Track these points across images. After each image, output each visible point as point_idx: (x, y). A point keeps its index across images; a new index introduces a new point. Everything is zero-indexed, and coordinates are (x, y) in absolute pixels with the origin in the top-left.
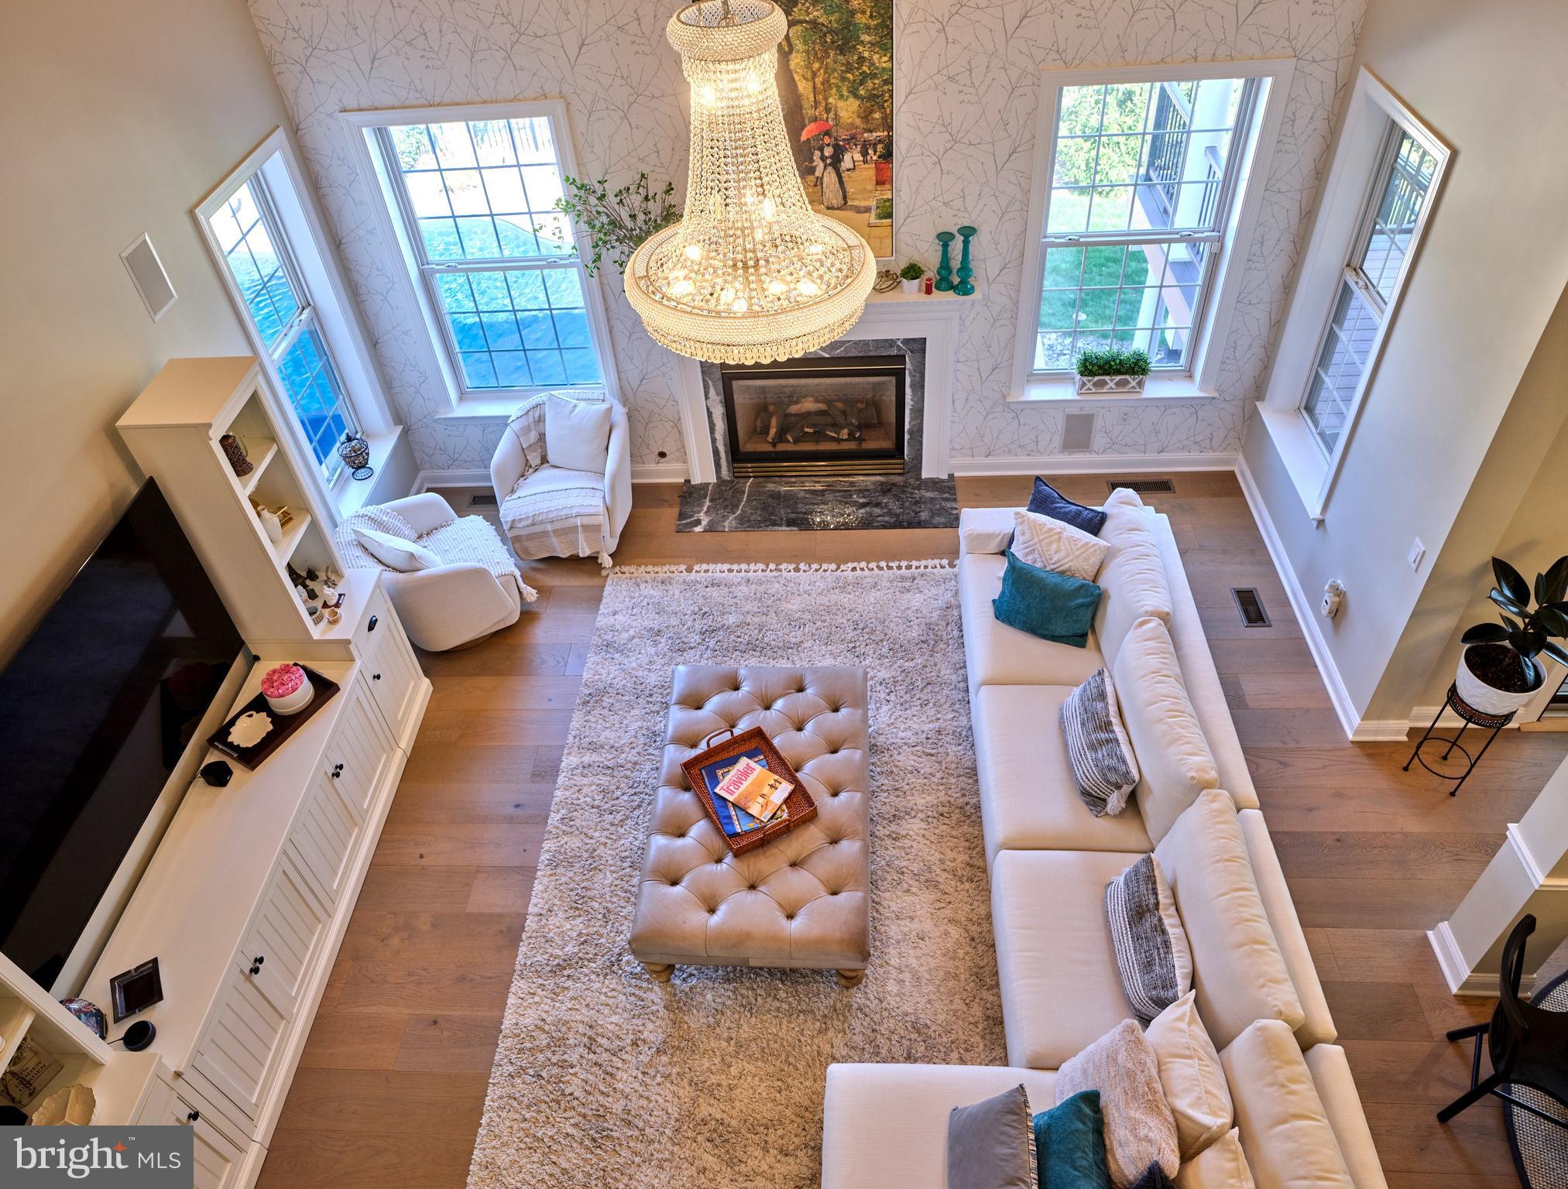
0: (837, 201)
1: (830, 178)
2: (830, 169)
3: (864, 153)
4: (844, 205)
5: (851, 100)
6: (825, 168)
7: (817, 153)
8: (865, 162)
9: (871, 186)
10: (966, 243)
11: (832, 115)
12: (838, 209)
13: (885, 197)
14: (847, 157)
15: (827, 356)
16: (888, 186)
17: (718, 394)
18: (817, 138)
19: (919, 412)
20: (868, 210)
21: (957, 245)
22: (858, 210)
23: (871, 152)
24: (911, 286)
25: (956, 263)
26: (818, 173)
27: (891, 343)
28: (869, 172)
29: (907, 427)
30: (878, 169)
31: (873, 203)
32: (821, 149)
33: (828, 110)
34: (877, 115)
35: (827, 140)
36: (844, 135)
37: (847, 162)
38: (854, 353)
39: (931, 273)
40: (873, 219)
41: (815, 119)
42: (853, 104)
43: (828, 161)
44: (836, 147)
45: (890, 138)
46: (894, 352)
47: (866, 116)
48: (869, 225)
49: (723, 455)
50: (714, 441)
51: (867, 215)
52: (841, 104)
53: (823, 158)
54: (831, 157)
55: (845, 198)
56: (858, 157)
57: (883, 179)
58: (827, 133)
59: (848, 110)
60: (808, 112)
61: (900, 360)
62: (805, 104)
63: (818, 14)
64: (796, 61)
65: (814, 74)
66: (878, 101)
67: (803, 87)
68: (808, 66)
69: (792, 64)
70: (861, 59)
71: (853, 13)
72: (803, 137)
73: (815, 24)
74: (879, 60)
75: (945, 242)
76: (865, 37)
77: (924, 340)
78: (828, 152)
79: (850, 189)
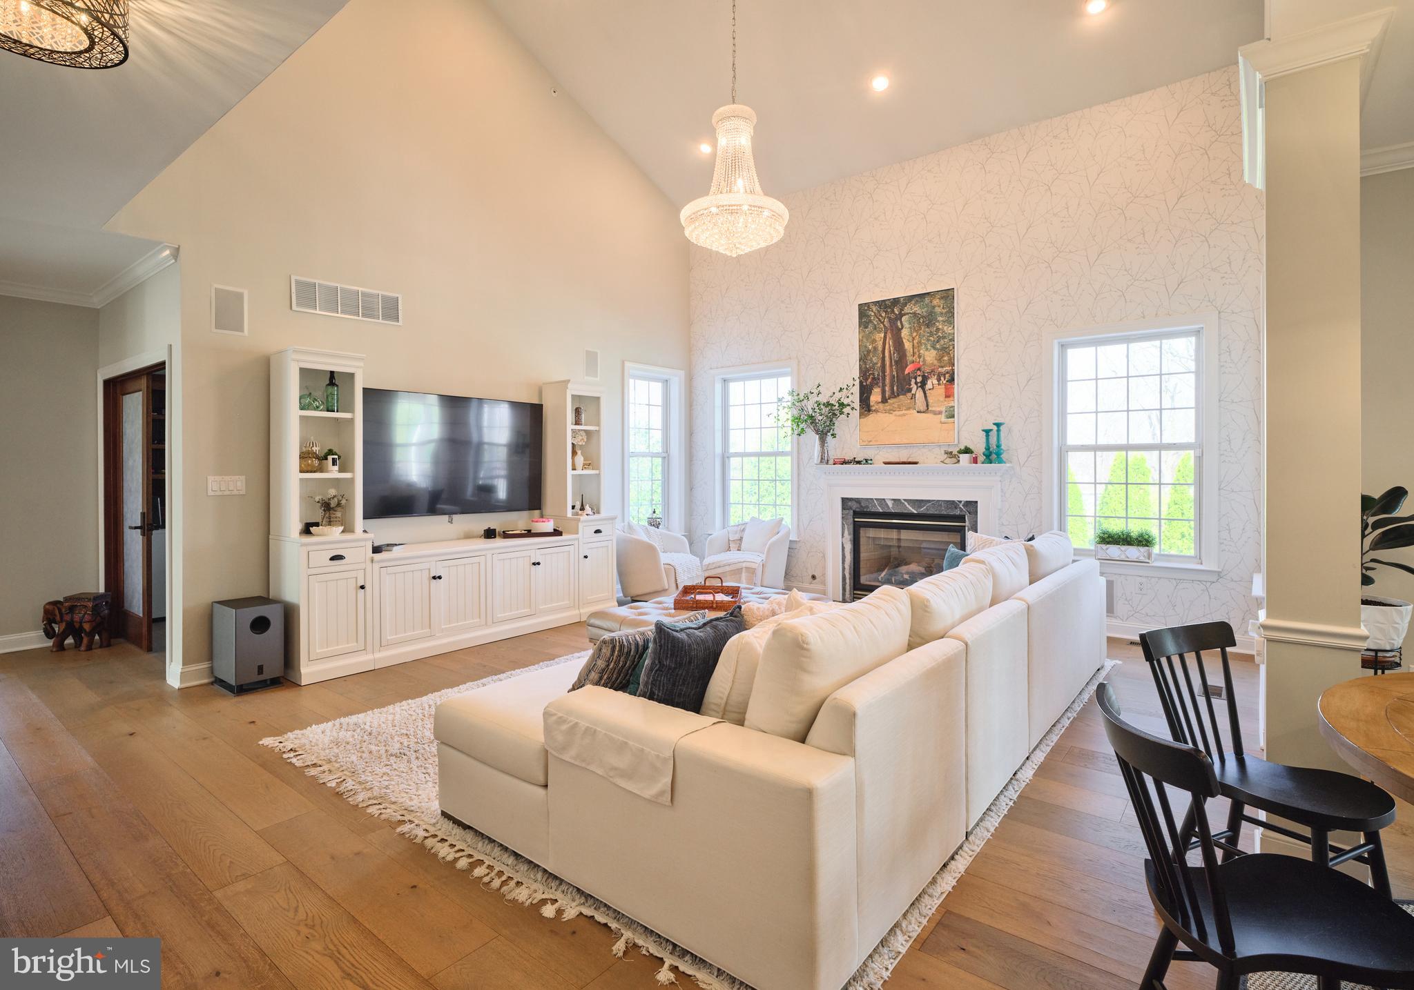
0: (923, 408)
1: (920, 394)
2: (920, 389)
3: (939, 380)
4: (927, 410)
5: (932, 351)
6: (917, 388)
7: (913, 381)
8: (939, 384)
9: (942, 398)
10: (998, 431)
11: (921, 359)
12: (924, 412)
13: (950, 405)
14: (929, 382)
15: (915, 512)
16: (951, 399)
17: (849, 534)
18: (914, 372)
20: (940, 413)
21: (993, 435)
22: (935, 413)
23: (942, 378)
24: (965, 458)
25: (993, 446)
26: (913, 392)
27: (953, 504)
28: (940, 390)
30: (946, 389)
31: (943, 409)
32: (916, 378)
33: (920, 357)
34: (946, 358)
35: (919, 373)
36: (927, 370)
37: (929, 385)
38: (932, 511)
40: (943, 419)
41: (913, 362)
42: (934, 352)
43: (919, 385)
44: (924, 376)
45: (953, 370)
46: (958, 512)
47: (940, 359)
48: (941, 423)
49: (848, 581)
50: (844, 569)
51: (940, 416)
52: (927, 353)
53: (916, 383)
54: (921, 382)
55: (927, 406)
56: (935, 382)
57: (949, 395)
58: (919, 369)
59: (930, 356)
60: (910, 358)
61: (961, 518)
62: (908, 354)
63: (917, 309)
64: (905, 333)
65: (914, 339)
66: (946, 351)
67: (908, 345)
68: (911, 335)
69: (903, 335)
70: (938, 329)
71: (934, 307)
72: (906, 372)
73: (915, 314)
74: (947, 329)
75: (987, 432)
76: (940, 319)
77: (976, 503)
78: (919, 379)
79: (930, 401)
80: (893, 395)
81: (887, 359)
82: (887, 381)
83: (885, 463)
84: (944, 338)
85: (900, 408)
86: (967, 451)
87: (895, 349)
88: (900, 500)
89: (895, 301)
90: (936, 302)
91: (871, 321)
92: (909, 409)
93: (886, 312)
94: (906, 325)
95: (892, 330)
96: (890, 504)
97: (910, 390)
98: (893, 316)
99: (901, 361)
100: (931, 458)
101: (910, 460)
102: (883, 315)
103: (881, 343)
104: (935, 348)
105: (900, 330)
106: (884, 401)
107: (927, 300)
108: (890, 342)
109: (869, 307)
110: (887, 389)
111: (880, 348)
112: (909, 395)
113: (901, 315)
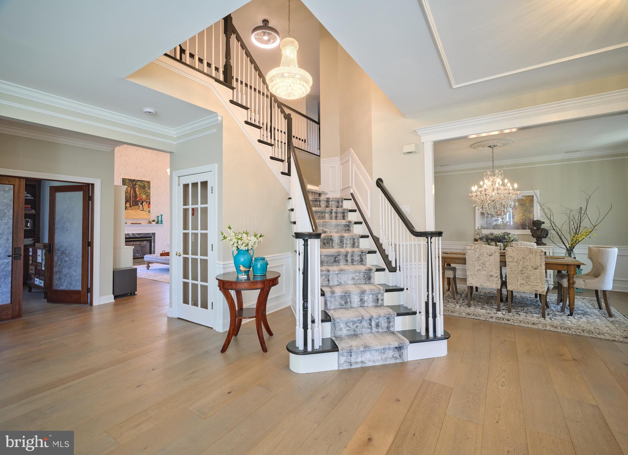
0: (142, 209)
1: (141, 206)
3: (146, 203)
4: (143, 210)
7: (139, 202)
9: (147, 208)
10: (162, 217)
14: (144, 203)
15: (139, 237)
18: (139, 200)
19: (154, 247)
20: (147, 211)
21: (160, 217)
22: (145, 211)
24: (154, 223)
25: (160, 220)
26: (139, 205)
27: (149, 234)
28: (147, 206)
29: (152, 250)
31: (147, 210)
33: (141, 196)
35: (141, 200)
37: (144, 204)
38: (143, 236)
39: (156, 220)
40: (147, 213)
41: (139, 197)
42: (145, 196)
44: (142, 202)
45: (150, 201)
46: (150, 236)
47: (147, 198)
48: (147, 214)
53: (140, 203)
56: (145, 203)
57: (149, 207)
59: (144, 197)
60: (138, 196)
61: (151, 237)
62: (138, 195)
63: (140, 184)
64: (137, 189)
65: (139, 191)
66: (148, 196)
67: (138, 193)
68: (139, 190)
69: (136, 190)
70: (146, 190)
71: (145, 184)
72: (137, 200)
73: (140, 185)
74: (149, 191)
75: (158, 217)
76: (146, 188)
77: (155, 233)
78: (141, 202)
79: (144, 208)
80: (133, 205)
81: (131, 195)
82: (131, 201)
83: (132, 224)
84: (148, 193)
85: (135, 209)
86: (154, 221)
87: (134, 193)
88: (134, 234)
89: (134, 180)
90: (145, 183)
91: (126, 184)
92: (138, 209)
93: (131, 182)
94: (137, 187)
95: (133, 188)
96: (131, 235)
97: (138, 205)
98: (133, 184)
99: (136, 196)
100: (144, 223)
101: (137, 223)
102: (130, 183)
103: (130, 190)
104: (145, 195)
105: (135, 188)
106: (130, 206)
107: (143, 182)
108: (132, 191)
109: (126, 180)
110: (131, 203)
111: (129, 192)
112: (138, 206)
113: (136, 184)
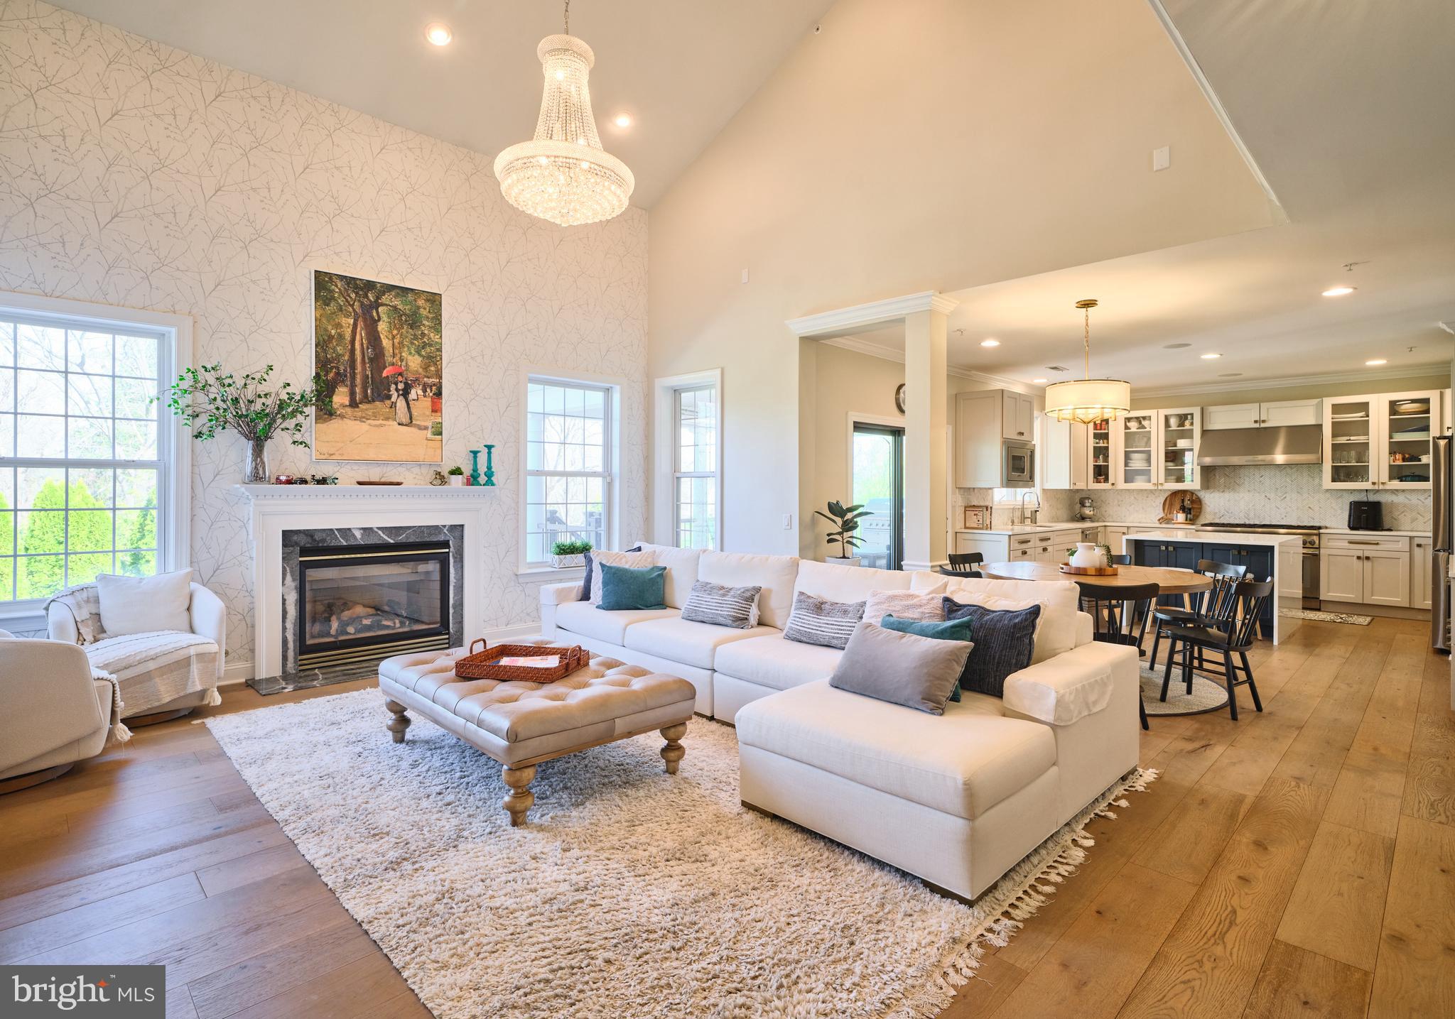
0: (405, 420)
1: (401, 403)
2: (401, 397)
3: (425, 391)
4: (410, 423)
5: (417, 356)
6: (398, 396)
7: (393, 387)
8: (425, 396)
9: (428, 412)
10: (489, 453)
11: (404, 363)
12: (406, 425)
13: (437, 421)
14: (413, 392)
15: (392, 541)
16: (439, 414)
17: (294, 580)
18: (393, 376)
19: (460, 588)
20: (426, 428)
21: (482, 458)
22: (420, 428)
23: (428, 390)
24: (457, 481)
25: (482, 468)
26: (393, 399)
27: (437, 529)
28: (426, 403)
29: (451, 602)
30: (433, 403)
31: (429, 424)
32: (396, 384)
33: (402, 360)
34: (432, 369)
35: (400, 379)
36: (411, 377)
37: (413, 395)
38: (413, 540)
39: (467, 470)
40: (429, 435)
41: (393, 364)
42: (418, 359)
43: (401, 392)
44: (406, 384)
45: (441, 383)
46: (442, 538)
47: (426, 368)
48: (427, 439)
49: (291, 645)
50: (284, 629)
51: (426, 431)
52: (410, 358)
53: (397, 390)
54: (403, 390)
55: (411, 418)
56: (420, 392)
57: (436, 409)
58: (400, 374)
59: (414, 363)
60: (389, 359)
61: (445, 544)
62: (387, 354)
63: (397, 302)
64: (382, 327)
65: (394, 337)
66: (433, 360)
67: (386, 343)
68: (390, 331)
69: (380, 328)
70: (423, 334)
71: (419, 308)
72: (384, 374)
73: (395, 308)
74: (435, 338)
75: (475, 453)
76: (426, 323)
77: (462, 526)
78: (401, 386)
79: (415, 413)
80: (366, 399)
81: (358, 353)
82: (358, 380)
83: (360, 483)
84: (431, 345)
85: (375, 417)
86: (456, 472)
87: (369, 343)
88: (371, 529)
89: (370, 285)
90: (421, 302)
91: (333, 298)
92: (387, 419)
93: (357, 293)
94: (384, 317)
95: (365, 320)
96: (358, 534)
97: (389, 397)
98: (365, 301)
99: (377, 358)
100: (413, 478)
101: (383, 480)
102: (353, 296)
103: (350, 330)
104: (420, 355)
105: (375, 322)
106: (353, 404)
107: (410, 297)
108: (361, 333)
109: (330, 278)
110: (358, 390)
111: (348, 336)
112: (388, 402)
113: (377, 305)
